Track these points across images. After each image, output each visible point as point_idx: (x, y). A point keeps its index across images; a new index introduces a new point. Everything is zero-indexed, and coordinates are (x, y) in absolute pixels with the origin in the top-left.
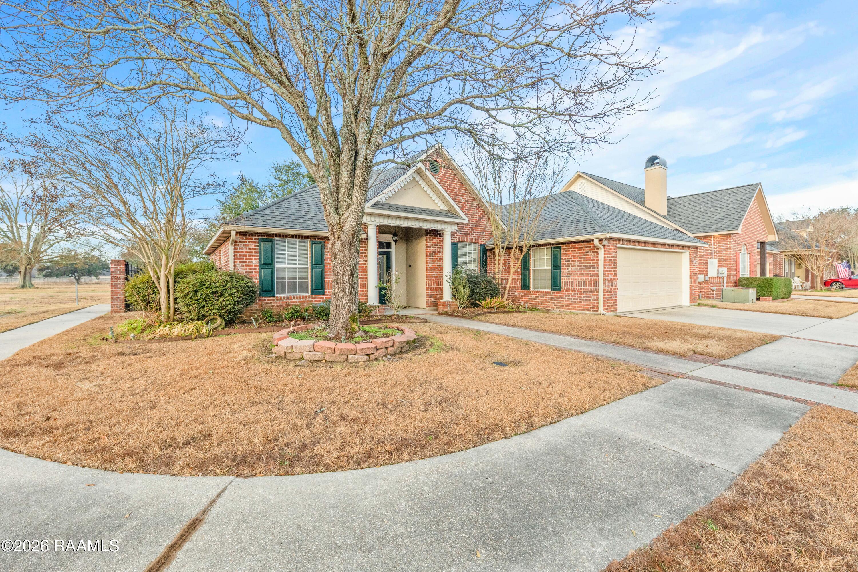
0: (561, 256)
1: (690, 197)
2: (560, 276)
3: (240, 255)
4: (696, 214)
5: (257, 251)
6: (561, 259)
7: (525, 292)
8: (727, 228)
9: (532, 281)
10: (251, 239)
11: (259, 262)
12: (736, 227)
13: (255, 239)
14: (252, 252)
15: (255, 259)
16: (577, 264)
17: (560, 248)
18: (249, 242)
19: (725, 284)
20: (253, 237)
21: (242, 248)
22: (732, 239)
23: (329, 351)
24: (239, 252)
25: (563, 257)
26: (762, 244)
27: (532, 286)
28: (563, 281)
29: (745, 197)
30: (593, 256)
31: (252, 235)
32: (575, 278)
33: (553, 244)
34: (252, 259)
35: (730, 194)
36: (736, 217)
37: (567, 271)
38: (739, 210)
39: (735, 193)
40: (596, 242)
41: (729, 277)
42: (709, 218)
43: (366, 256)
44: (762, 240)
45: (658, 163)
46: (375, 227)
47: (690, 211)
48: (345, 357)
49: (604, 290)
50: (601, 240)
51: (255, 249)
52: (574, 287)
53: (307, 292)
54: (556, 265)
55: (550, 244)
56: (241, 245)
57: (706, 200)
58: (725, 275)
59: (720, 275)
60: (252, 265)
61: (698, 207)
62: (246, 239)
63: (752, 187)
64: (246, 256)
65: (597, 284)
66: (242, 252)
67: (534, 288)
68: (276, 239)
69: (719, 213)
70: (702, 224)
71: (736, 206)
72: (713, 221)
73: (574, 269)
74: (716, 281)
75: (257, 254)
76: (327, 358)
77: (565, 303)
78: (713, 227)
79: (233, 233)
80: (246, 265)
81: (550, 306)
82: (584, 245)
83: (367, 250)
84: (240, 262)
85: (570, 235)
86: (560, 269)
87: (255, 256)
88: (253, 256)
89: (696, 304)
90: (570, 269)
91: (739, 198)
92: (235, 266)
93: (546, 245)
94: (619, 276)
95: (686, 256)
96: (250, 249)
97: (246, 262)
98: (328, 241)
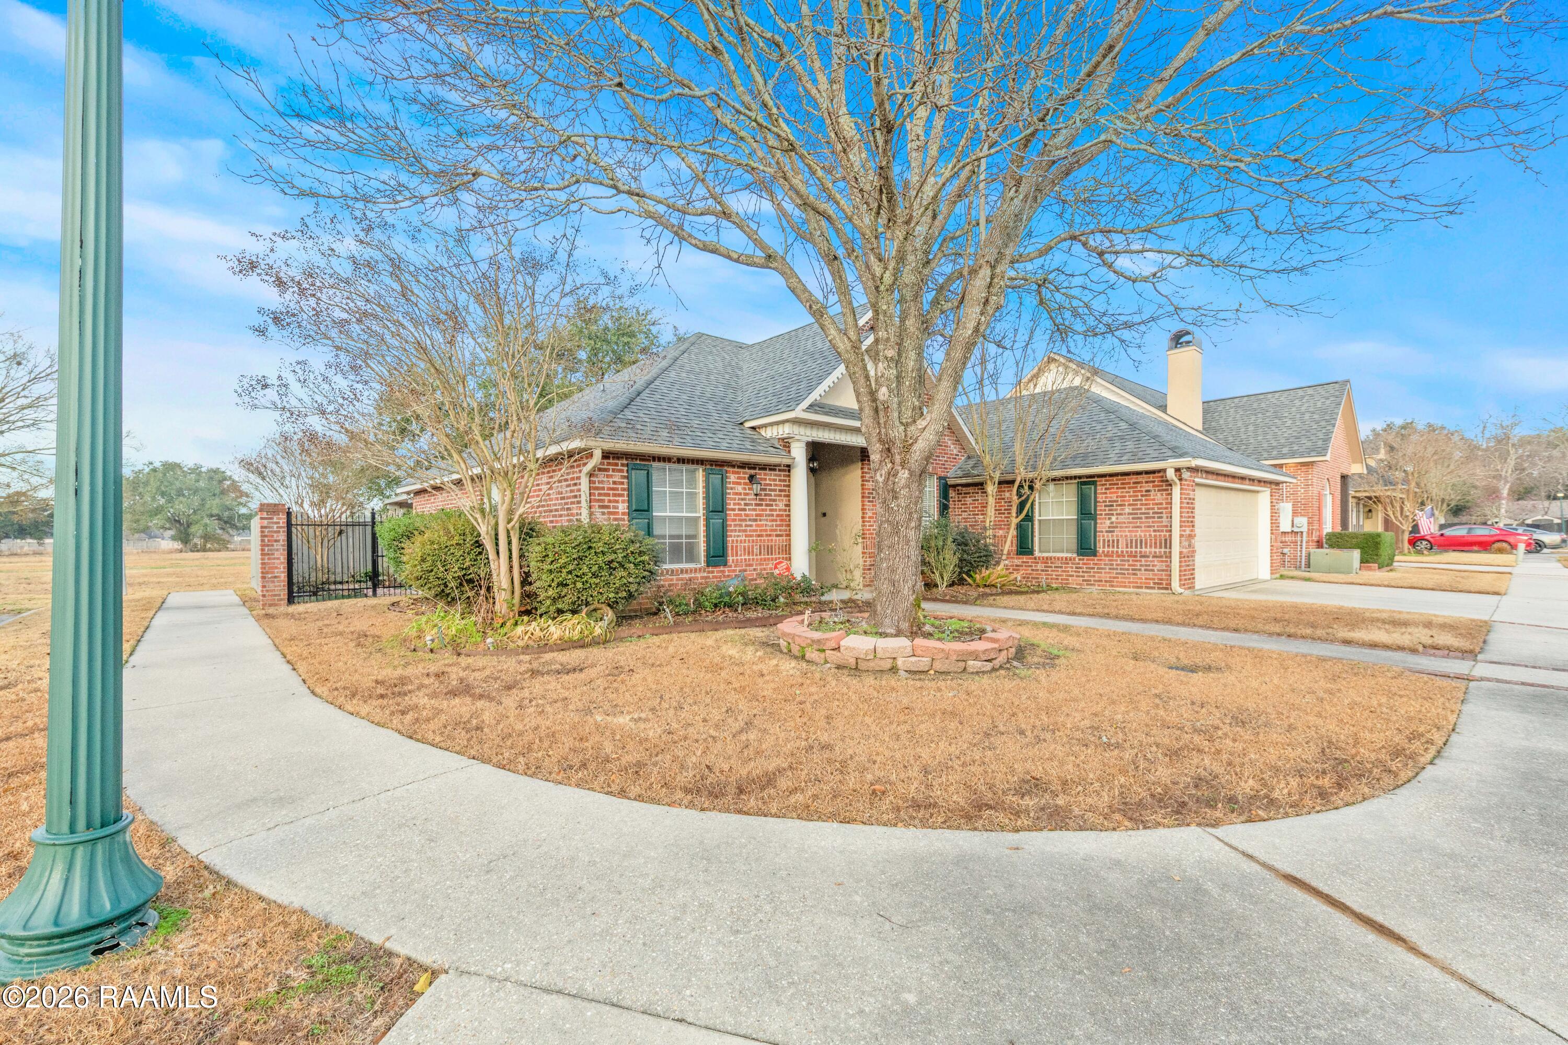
0: (1096, 498)
1: (1236, 400)
2: (1095, 532)
3: (600, 495)
4: (1251, 428)
5: (626, 486)
6: (1096, 502)
7: (1025, 558)
8: (1309, 452)
9: (1036, 539)
10: (617, 465)
11: (628, 507)
12: (1323, 451)
13: (623, 465)
14: (617, 489)
15: (623, 502)
16: (1127, 510)
17: (1094, 483)
18: (613, 470)
19: (1304, 544)
20: (620, 462)
21: (602, 482)
22: (1316, 470)
23: (941, 655)
24: (597, 488)
25: (1100, 498)
26: (1344, 477)
27: (1036, 548)
28: (1100, 539)
29: (1328, 402)
30: (1159, 497)
31: (618, 458)
32: (1123, 535)
33: (1080, 477)
34: (617, 502)
35: (1303, 397)
36: (1321, 436)
37: (1108, 522)
38: (1323, 423)
39: (1312, 395)
40: (1171, 474)
41: (1310, 532)
42: (1275, 435)
43: (789, 496)
44: (1345, 472)
45: (1188, 342)
46: (803, 445)
47: (1240, 424)
48: (962, 664)
49: (1181, 553)
50: (1178, 470)
51: (622, 483)
52: (1122, 548)
53: (699, 562)
54: (1086, 512)
55: (1075, 477)
56: (603, 476)
57: (1263, 405)
58: (1305, 529)
59: (1296, 530)
60: (617, 513)
61: (1253, 418)
62: (609, 464)
63: (1337, 386)
64: (608, 495)
65: (1168, 543)
66: (603, 488)
67: (1040, 551)
68: (655, 464)
69: (1289, 428)
70: (1265, 445)
71: (1316, 416)
72: (1283, 441)
73: (1122, 519)
74: (1288, 538)
75: (626, 493)
76: (938, 666)
77: (1104, 576)
78: (1285, 450)
79: (598, 454)
80: (609, 513)
81: (1073, 582)
82: (1145, 478)
83: (789, 486)
84: (600, 507)
85: (1118, 462)
86: (1095, 520)
87: (622, 495)
88: (619, 495)
89: (1278, 575)
90: (1114, 519)
91: (1319, 404)
92: (591, 514)
93: (1071, 478)
94: (1197, 530)
95: (1264, 497)
96: (614, 483)
97: (608, 507)
98: (731, 469)
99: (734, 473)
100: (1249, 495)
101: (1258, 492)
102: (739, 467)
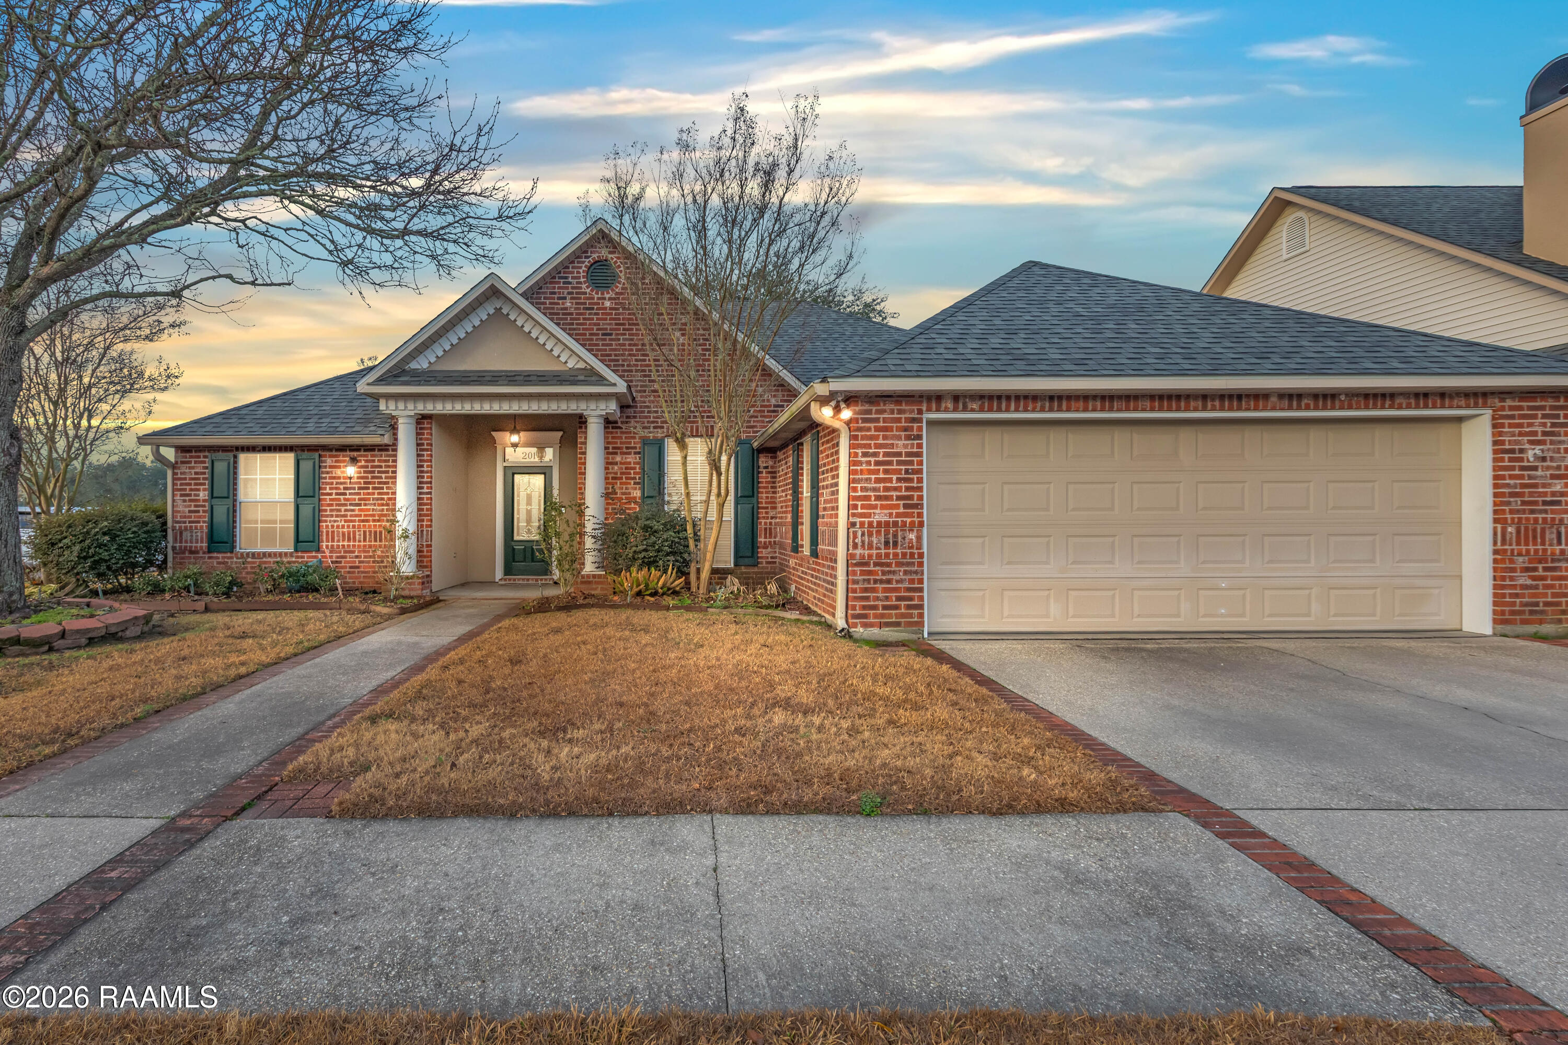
2: (819, 516)
3: (181, 484)
5: (207, 476)
10: (199, 457)
11: (210, 495)
13: (205, 457)
14: (199, 479)
15: (204, 490)
16: (830, 479)
17: (819, 436)
18: (195, 462)
20: (202, 454)
21: (184, 473)
24: (180, 479)
25: (821, 460)
28: (820, 529)
31: (200, 451)
32: (828, 521)
34: (199, 490)
37: (823, 500)
46: (411, 419)
49: (849, 556)
51: (204, 473)
52: (826, 546)
53: (290, 545)
56: (184, 468)
60: (198, 500)
62: (191, 457)
64: (190, 484)
66: (185, 479)
68: (240, 454)
75: (207, 482)
77: (821, 593)
80: (191, 501)
81: (810, 598)
84: (182, 495)
86: (819, 496)
87: (204, 484)
88: (201, 484)
90: (825, 494)
92: (173, 502)
95: (1479, 431)
96: (196, 473)
97: (190, 495)
98: (328, 453)
99: (330, 456)
100: (1445, 431)
101: (1460, 420)
102: (337, 450)
